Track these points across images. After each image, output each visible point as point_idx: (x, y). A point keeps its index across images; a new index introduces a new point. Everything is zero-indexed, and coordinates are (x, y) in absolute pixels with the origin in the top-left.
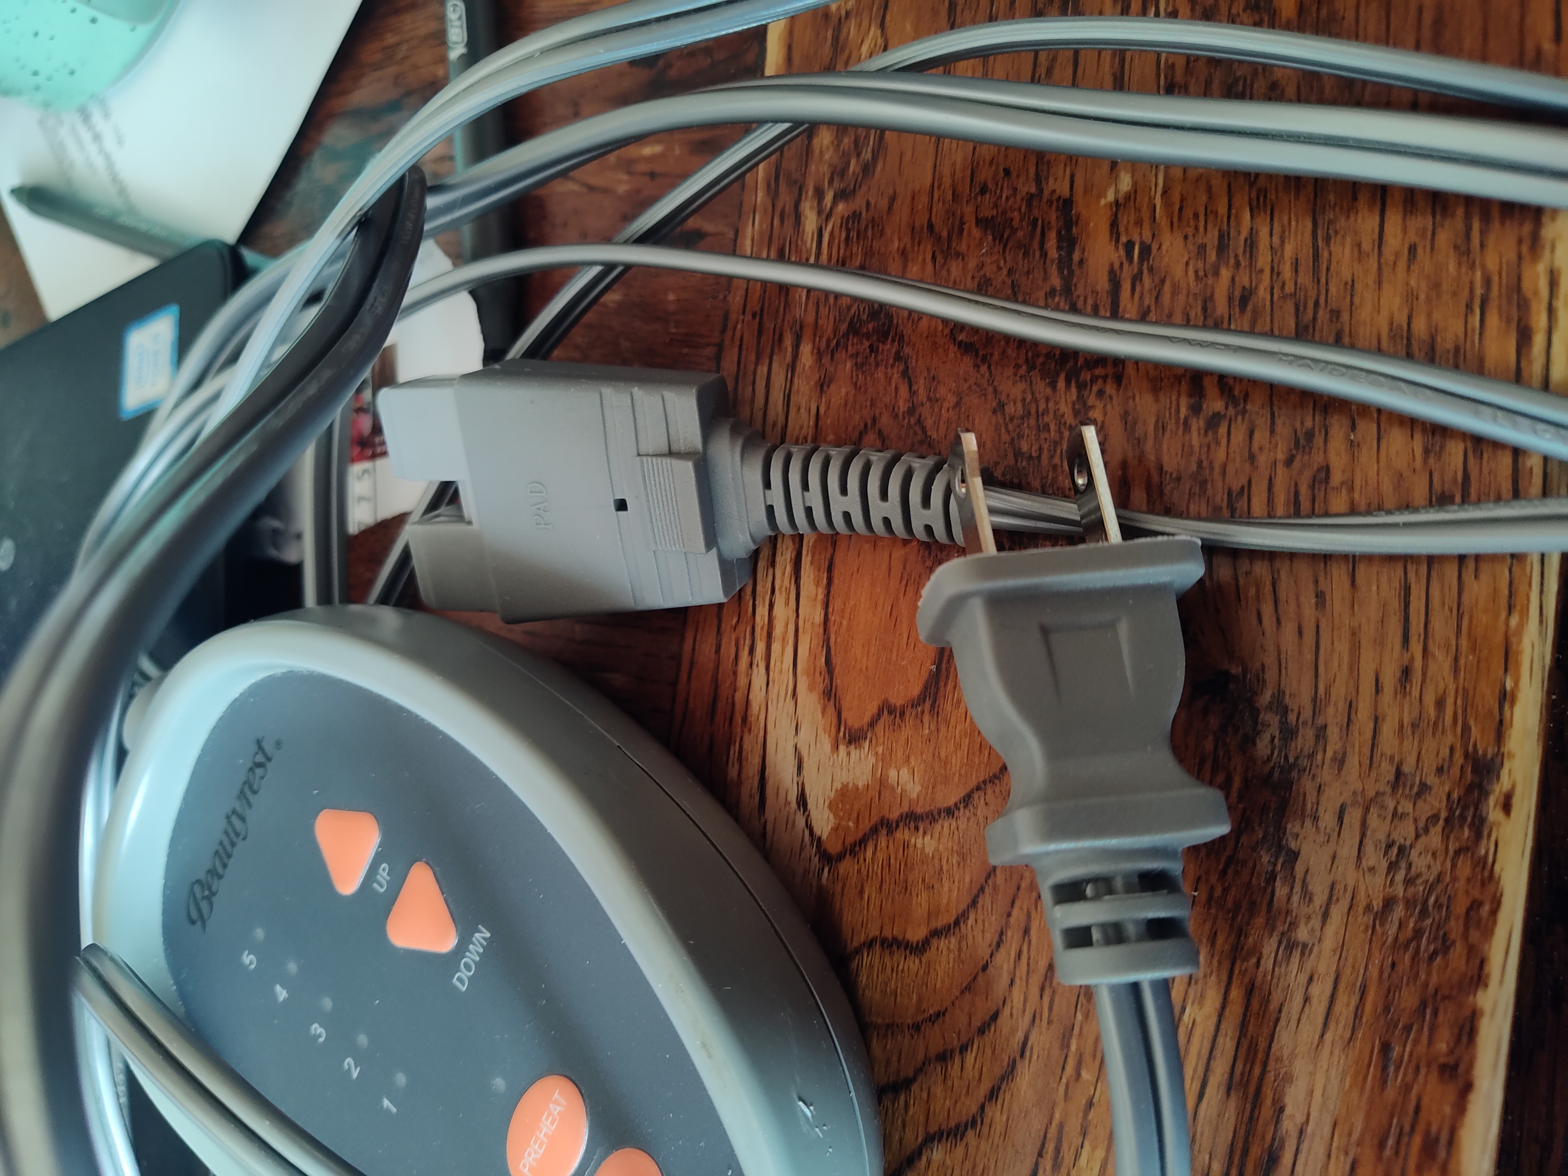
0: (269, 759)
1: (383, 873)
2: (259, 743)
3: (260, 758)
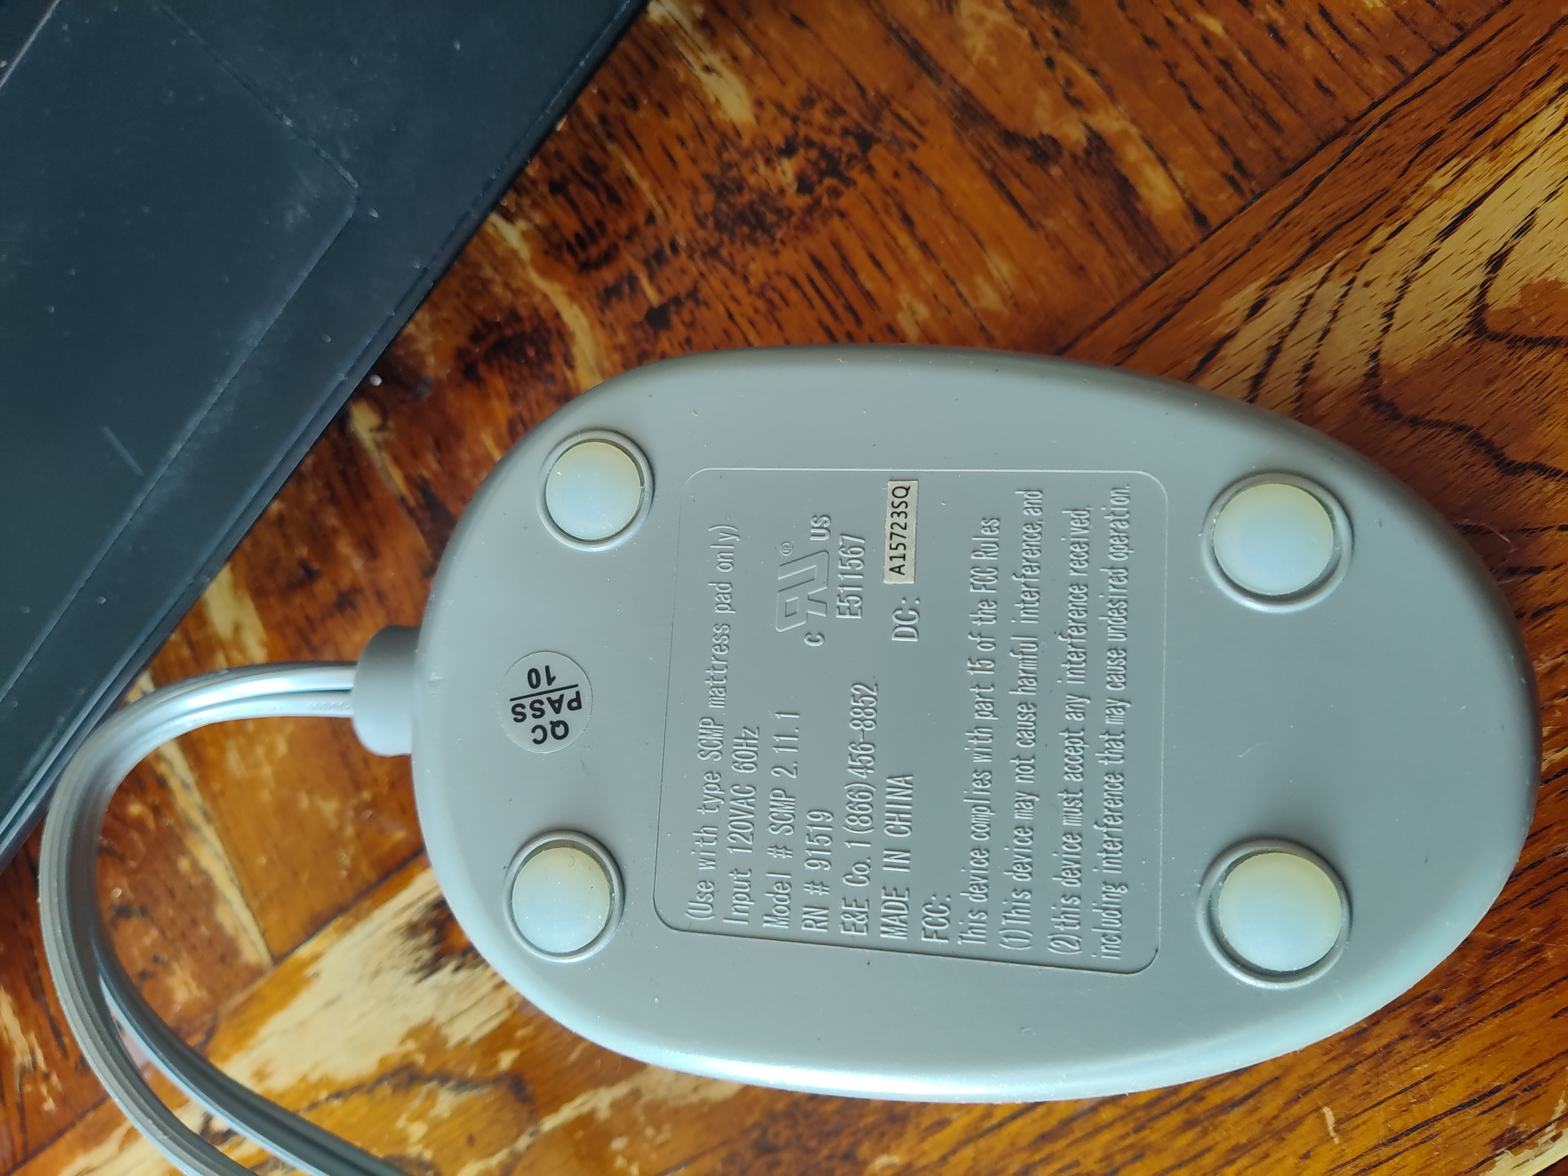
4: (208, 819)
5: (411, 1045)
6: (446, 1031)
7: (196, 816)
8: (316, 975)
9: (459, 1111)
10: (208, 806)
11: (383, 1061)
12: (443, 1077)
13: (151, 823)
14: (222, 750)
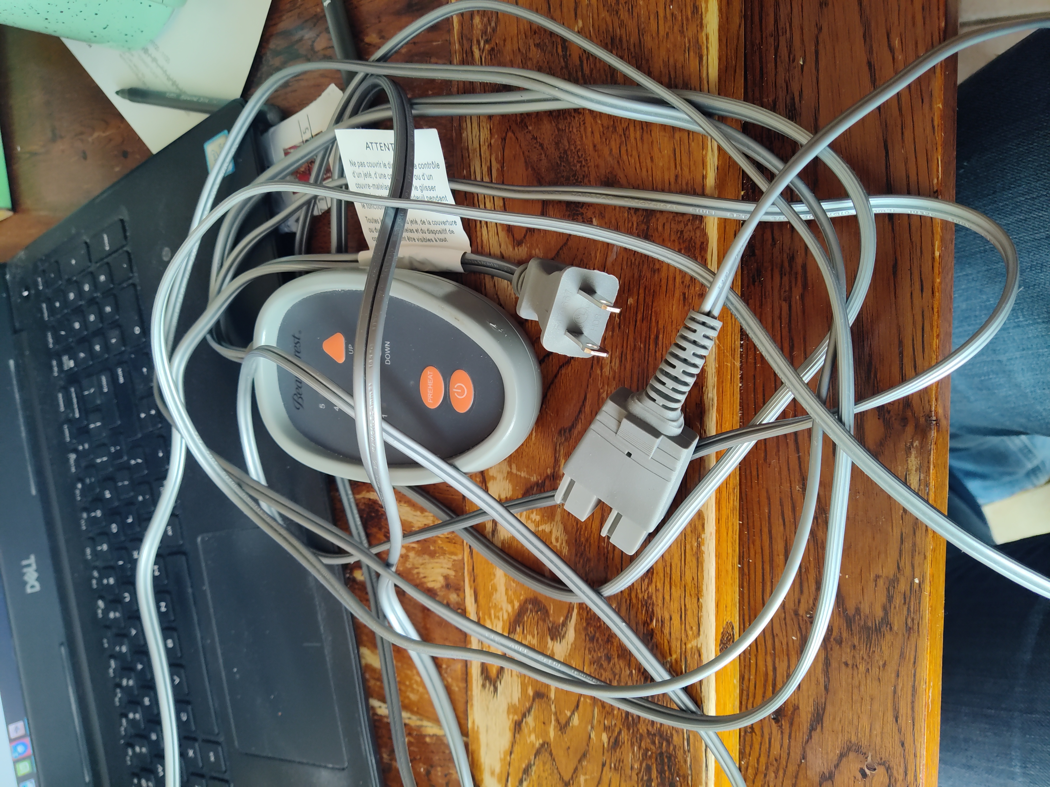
1: (350, 347)
4: (421, 720)
5: (511, 717)
6: (513, 703)
7: (419, 723)
8: (478, 727)
9: (535, 719)
10: (418, 717)
11: (510, 729)
12: (524, 716)
13: (412, 740)
14: (408, 697)
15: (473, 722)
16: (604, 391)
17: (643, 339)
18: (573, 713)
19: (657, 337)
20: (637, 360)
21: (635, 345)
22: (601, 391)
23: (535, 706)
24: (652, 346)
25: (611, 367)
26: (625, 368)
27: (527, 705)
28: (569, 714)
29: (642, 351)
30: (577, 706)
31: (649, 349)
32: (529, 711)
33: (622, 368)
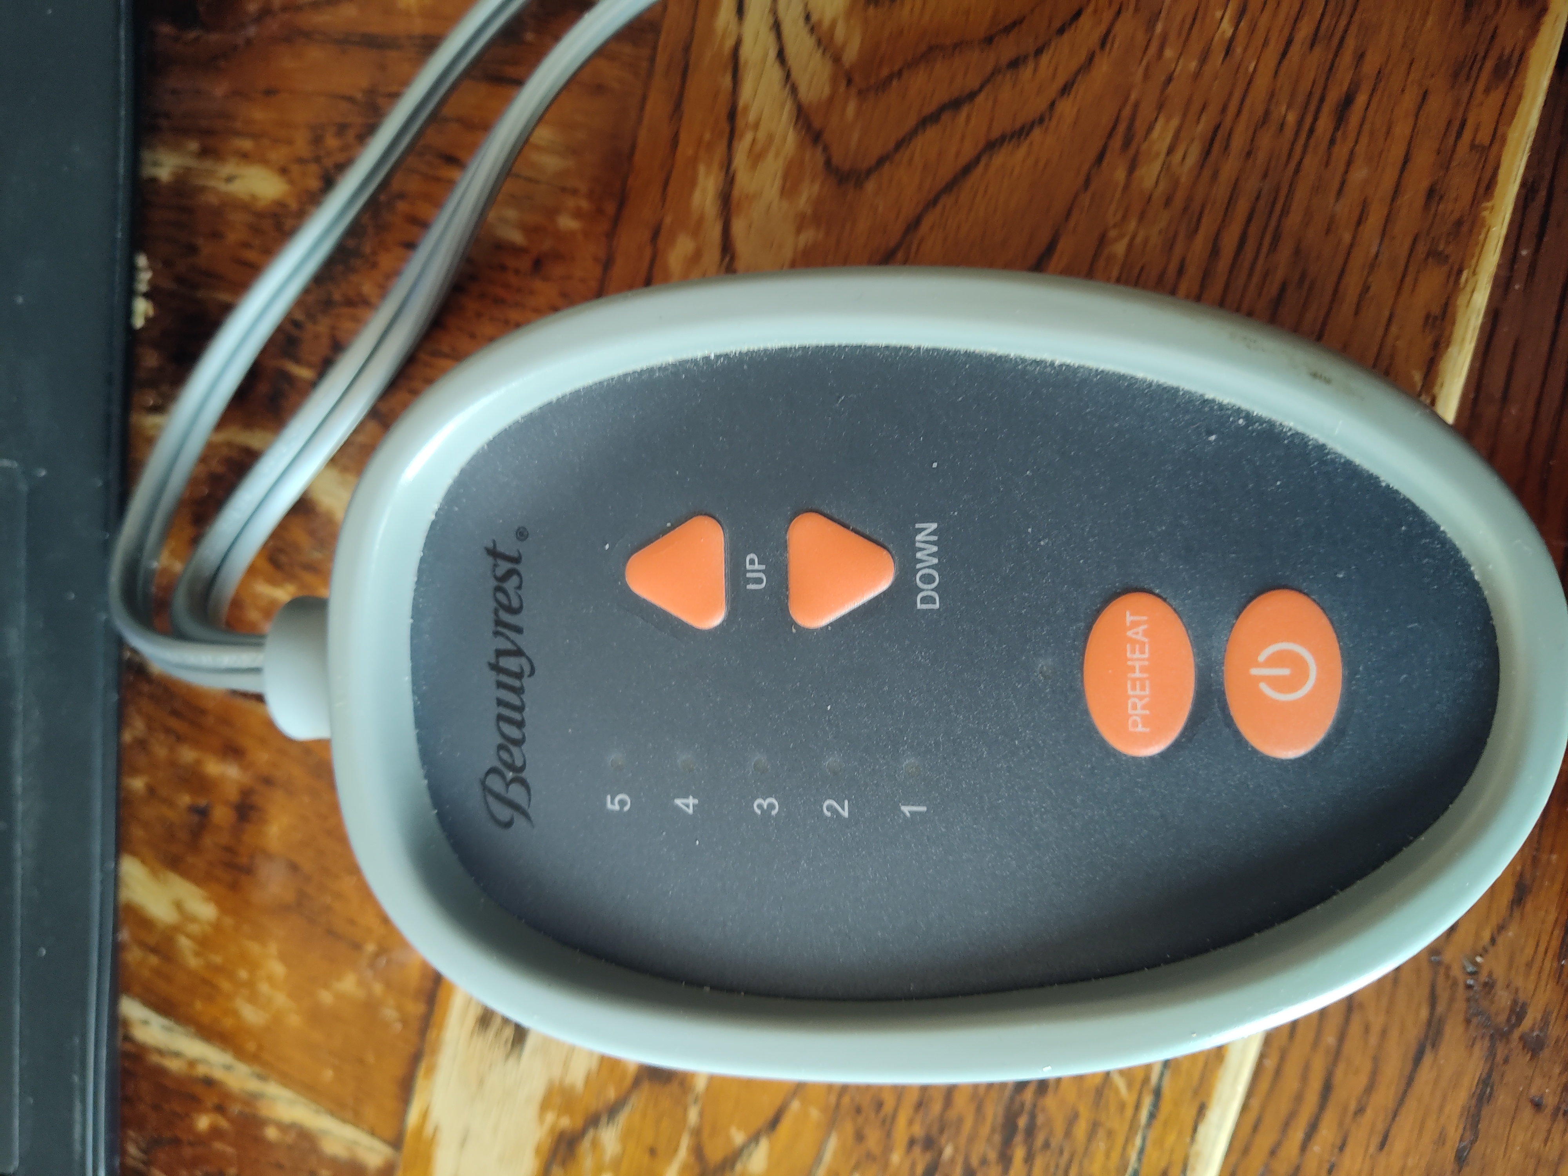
0: (517, 560)
1: (754, 565)
2: (493, 553)
3: (504, 567)
5: (550, 1117)
8: (436, 1129)
9: (625, 1137)
11: (538, 1151)
12: (593, 1121)
13: (223, 1123)
14: (235, 1014)
15: (425, 1115)
16: (1121, 236)
17: (1301, 98)
18: (754, 1139)
19: (1348, 100)
20: (1261, 157)
21: (1267, 113)
22: (1113, 234)
23: (637, 1101)
24: (1325, 124)
25: (1166, 167)
26: (1215, 175)
27: (611, 1094)
28: (738, 1137)
29: (1289, 132)
30: (774, 1123)
31: (1312, 130)
32: (613, 1110)
33: (1207, 174)
